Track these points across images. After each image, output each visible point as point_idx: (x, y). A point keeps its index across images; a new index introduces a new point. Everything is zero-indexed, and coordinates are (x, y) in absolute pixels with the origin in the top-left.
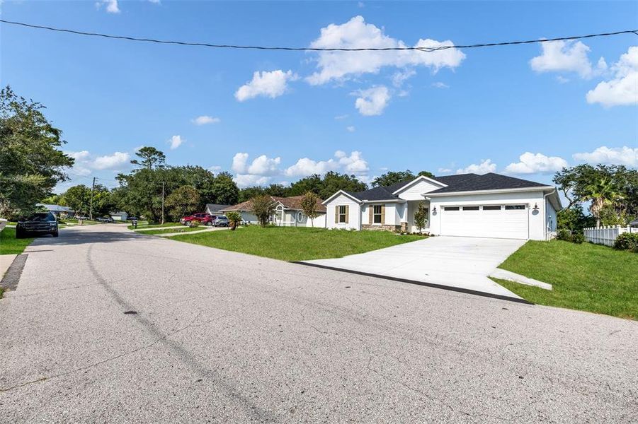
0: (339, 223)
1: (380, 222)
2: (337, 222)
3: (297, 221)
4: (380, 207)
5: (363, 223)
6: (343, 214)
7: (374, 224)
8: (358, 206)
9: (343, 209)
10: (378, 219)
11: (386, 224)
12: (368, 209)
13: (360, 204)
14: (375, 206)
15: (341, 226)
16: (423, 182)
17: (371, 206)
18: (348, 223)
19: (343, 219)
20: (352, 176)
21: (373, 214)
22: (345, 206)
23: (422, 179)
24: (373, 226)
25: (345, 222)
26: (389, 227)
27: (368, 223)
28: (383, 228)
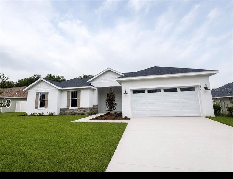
0: (39, 108)
1: (76, 106)
2: (36, 108)
4: (77, 92)
5: (61, 107)
6: (43, 100)
7: (71, 107)
8: (57, 92)
9: (43, 96)
10: (75, 103)
11: (81, 107)
14: (72, 93)
15: (40, 111)
17: (68, 92)
18: (46, 107)
19: (43, 104)
20: (62, 77)
21: (71, 99)
23: (109, 71)
24: (70, 109)
25: (44, 107)
26: (84, 110)
27: (66, 107)
28: (79, 111)
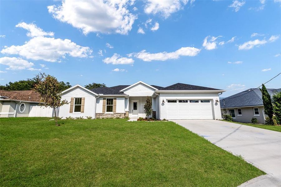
0: (74, 112)
1: (112, 111)
2: (71, 112)
3: (17, 112)
4: (112, 100)
5: (97, 112)
6: (78, 105)
7: (106, 113)
8: (94, 99)
9: (78, 101)
10: (110, 109)
11: (117, 112)
12: (101, 101)
13: (96, 97)
14: (108, 100)
15: (76, 115)
16: (140, 86)
17: (104, 99)
18: (83, 112)
19: (78, 109)
21: (106, 105)
22: (81, 99)
23: (140, 83)
24: (106, 114)
25: (80, 111)
26: (119, 115)
27: (101, 112)
28: (114, 116)
